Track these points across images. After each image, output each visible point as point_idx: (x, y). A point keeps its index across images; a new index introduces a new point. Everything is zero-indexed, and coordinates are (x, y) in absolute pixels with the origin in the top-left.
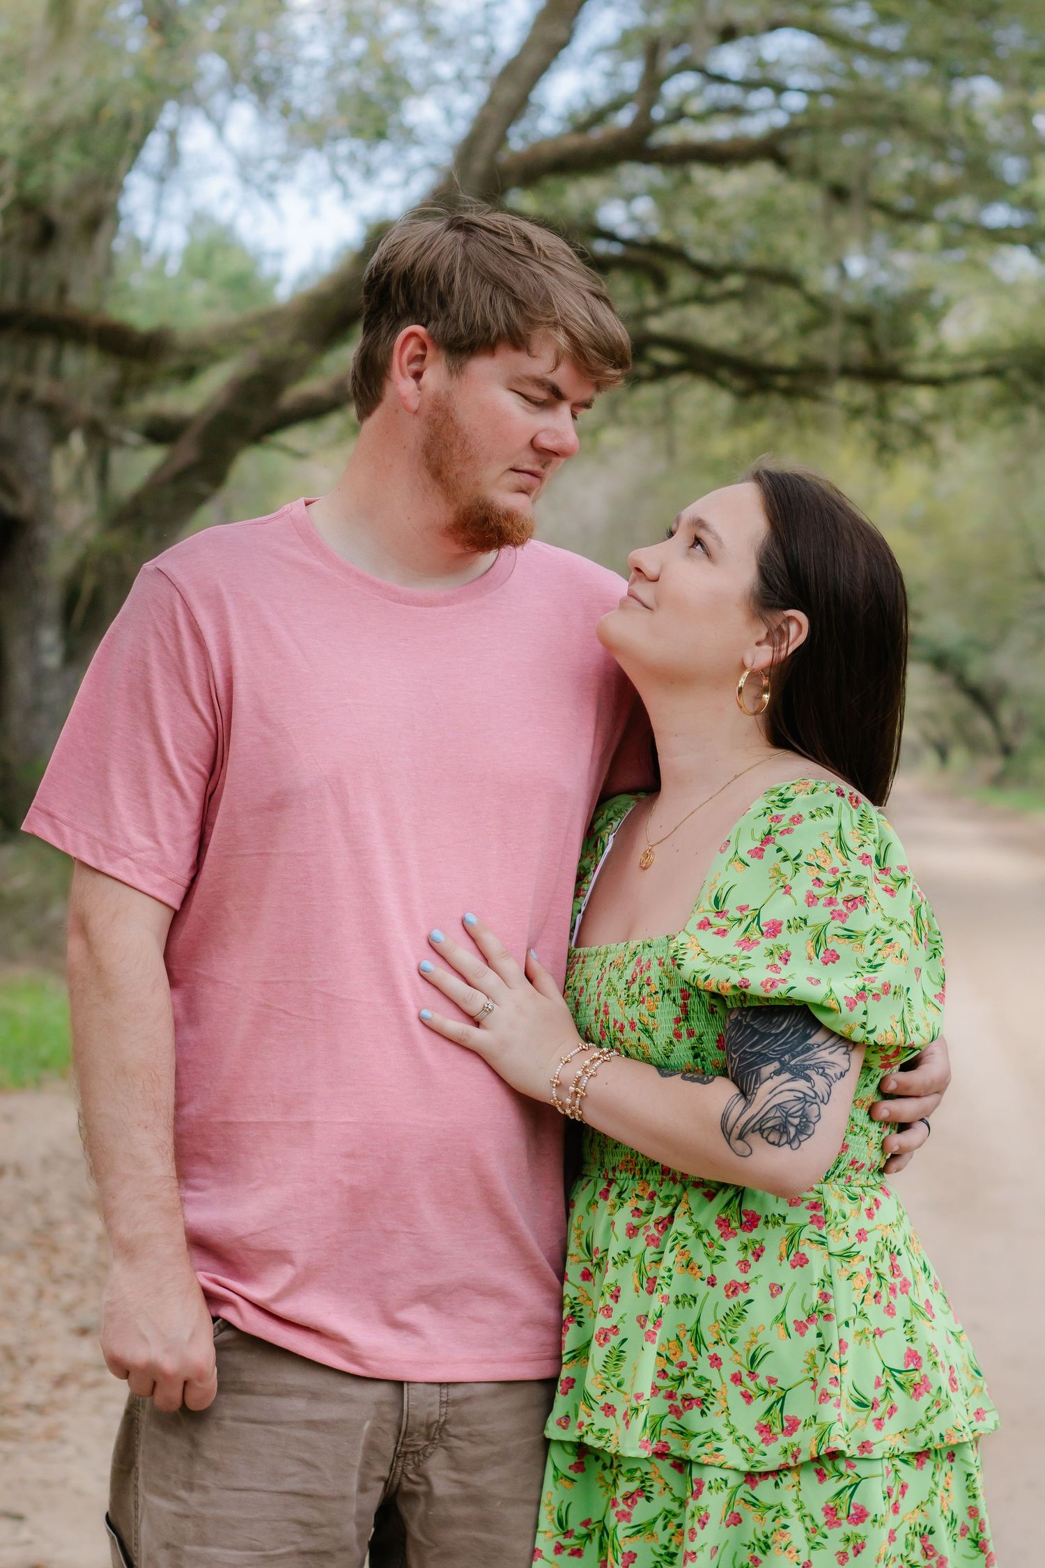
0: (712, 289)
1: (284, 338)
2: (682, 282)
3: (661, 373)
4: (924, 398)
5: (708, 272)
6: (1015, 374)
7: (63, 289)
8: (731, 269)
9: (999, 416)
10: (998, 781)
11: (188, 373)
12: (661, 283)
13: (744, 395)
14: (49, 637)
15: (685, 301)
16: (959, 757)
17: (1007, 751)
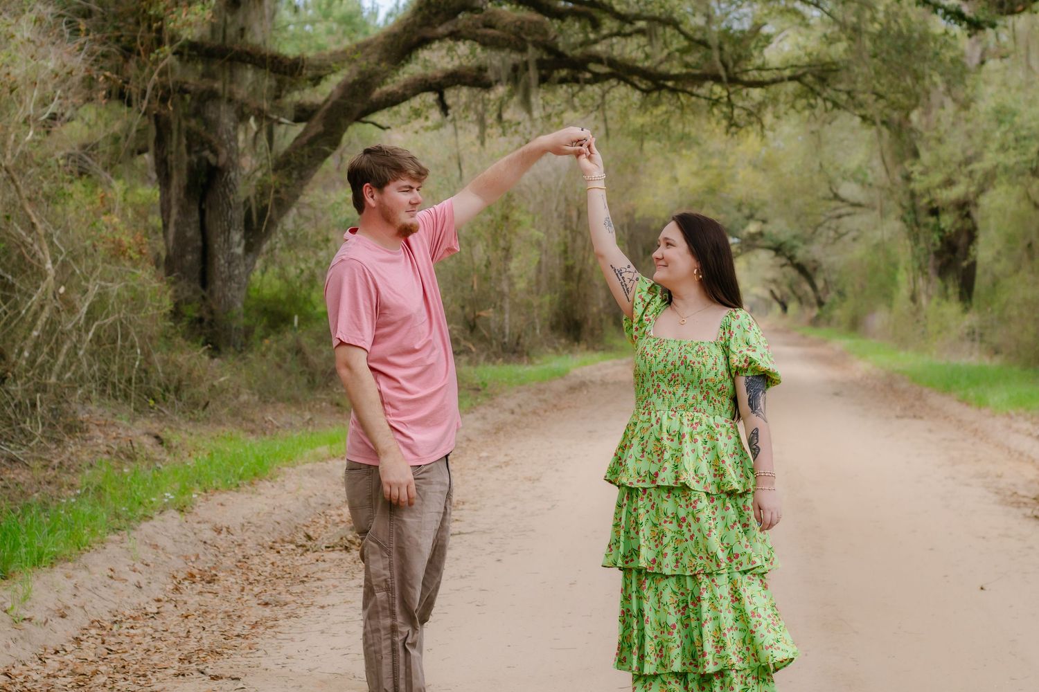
0: (628, 28)
1: (373, 58)
2: (609, 25)
3: (597, 78)
4: (757, 93)
5: (623, 18)
6: (809, 78)
7: (242, 31)
8: (638, 17)
9: (801, 103)
10: (815, 322)
11: (316, 80)
12: (596, 25)
13: (647, 92)
14: (237, 236)
15: (611, 35)
16: (793, 307)
17: (821, 303)
